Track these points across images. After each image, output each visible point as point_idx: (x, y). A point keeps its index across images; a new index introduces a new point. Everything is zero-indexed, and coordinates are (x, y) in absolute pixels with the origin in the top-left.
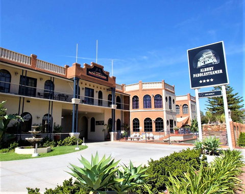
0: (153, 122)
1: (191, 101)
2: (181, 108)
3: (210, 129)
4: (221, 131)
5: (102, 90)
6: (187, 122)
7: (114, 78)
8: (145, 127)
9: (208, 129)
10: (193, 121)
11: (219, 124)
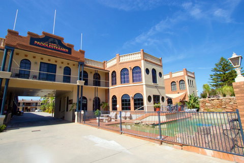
0: (131, 99)
1: (189, 76)
2: (178, 84)
3: (209, 104)
4: (224, 106)
5: (70, 66)
6: (184, 98)
7: (82, 52)
8: (123, 105)
9: (207, 104)
10: (190, 96)
11: (221, 98)
